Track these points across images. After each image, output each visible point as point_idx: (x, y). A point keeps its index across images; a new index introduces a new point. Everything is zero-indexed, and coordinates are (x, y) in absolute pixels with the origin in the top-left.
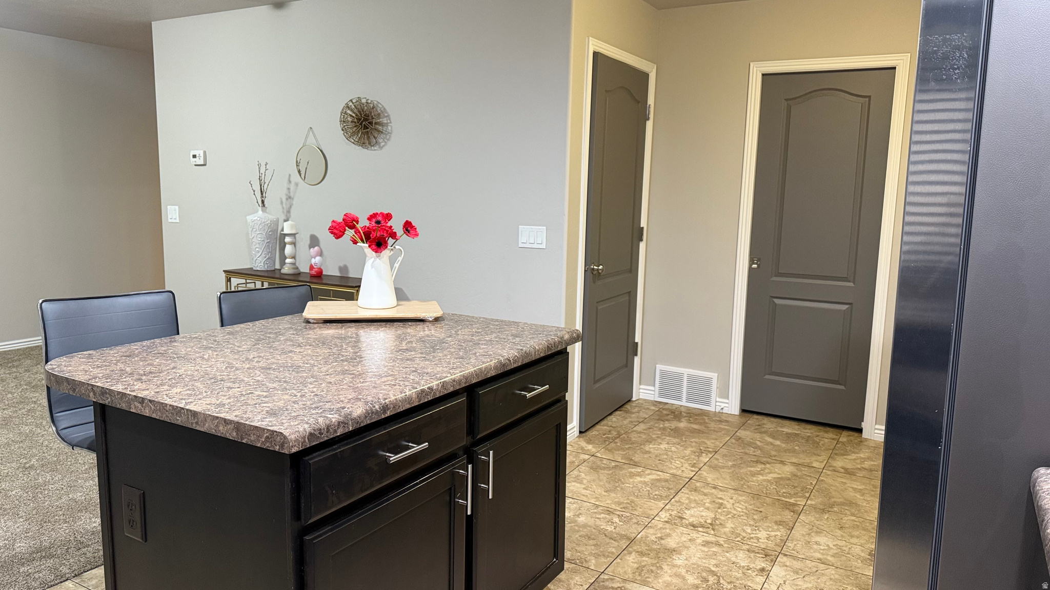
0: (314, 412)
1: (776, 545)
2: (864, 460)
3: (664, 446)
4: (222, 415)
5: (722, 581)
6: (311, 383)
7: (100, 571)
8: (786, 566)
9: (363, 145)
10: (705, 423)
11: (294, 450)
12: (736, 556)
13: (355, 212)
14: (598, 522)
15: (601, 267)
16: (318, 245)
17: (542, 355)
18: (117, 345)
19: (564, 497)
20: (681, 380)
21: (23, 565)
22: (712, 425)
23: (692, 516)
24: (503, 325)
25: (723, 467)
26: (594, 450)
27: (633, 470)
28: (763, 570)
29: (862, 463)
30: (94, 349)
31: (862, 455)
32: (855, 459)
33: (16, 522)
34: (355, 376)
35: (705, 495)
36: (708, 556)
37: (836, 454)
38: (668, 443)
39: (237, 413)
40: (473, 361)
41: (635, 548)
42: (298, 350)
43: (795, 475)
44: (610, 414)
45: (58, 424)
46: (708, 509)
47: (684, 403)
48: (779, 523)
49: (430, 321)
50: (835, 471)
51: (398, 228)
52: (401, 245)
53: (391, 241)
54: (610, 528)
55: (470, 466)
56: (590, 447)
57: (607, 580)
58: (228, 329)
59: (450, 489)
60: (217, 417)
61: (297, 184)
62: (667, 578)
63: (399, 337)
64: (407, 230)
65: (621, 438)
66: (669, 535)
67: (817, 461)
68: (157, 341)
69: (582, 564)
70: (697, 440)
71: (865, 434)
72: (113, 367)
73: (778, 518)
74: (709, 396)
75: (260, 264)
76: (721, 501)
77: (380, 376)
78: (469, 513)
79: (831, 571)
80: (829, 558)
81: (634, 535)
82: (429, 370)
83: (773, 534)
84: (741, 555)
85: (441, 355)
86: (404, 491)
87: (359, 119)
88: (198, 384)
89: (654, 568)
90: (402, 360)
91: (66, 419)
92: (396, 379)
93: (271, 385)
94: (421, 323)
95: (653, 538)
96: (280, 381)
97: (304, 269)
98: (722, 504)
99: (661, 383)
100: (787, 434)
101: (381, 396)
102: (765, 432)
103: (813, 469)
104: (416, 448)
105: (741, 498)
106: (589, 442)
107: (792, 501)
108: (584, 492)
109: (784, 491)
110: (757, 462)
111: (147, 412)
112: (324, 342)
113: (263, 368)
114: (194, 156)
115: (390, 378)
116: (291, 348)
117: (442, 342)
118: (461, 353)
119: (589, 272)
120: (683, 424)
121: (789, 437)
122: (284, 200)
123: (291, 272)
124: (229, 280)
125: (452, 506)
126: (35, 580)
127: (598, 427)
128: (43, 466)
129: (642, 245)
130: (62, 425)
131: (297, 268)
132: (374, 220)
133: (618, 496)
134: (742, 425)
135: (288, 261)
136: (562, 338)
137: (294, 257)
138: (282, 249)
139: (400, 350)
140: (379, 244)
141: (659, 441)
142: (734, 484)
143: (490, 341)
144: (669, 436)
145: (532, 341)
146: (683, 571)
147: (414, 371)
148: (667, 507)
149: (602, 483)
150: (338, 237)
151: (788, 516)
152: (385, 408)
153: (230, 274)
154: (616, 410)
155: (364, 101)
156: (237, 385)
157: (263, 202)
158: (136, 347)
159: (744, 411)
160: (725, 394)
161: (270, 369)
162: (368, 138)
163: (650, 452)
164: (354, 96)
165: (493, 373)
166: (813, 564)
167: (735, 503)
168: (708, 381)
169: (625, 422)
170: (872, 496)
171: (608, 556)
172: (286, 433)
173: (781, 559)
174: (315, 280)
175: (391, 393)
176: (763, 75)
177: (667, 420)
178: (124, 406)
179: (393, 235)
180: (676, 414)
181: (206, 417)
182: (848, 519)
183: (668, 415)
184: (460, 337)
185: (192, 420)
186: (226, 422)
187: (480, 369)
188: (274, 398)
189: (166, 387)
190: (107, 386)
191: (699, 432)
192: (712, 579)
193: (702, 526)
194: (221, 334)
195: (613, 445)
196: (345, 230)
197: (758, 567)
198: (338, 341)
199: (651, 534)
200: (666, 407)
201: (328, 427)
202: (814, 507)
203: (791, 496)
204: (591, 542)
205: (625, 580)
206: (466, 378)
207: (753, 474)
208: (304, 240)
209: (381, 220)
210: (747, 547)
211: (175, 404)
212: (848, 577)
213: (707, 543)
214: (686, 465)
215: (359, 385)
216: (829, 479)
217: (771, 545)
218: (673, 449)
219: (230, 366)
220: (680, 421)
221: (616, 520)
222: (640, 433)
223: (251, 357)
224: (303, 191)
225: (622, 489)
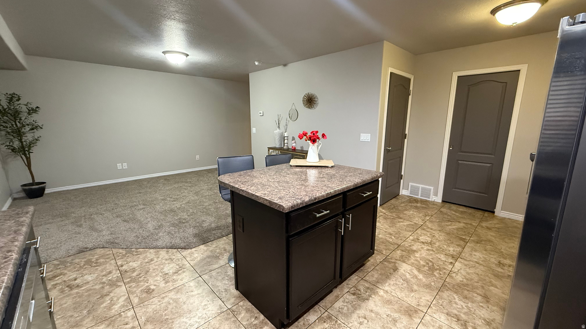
0: (293, 199)
1: (457, 254)
2: (495, 224)
3: (411, 212)
4: (265, 198)
5: (434, 265)
6: (292, 188)
7: (232, 235)
8: (462, 263)
9: (309, 108)
10: (427, 205)
11: (287, 211)
12: (440, 256)
13: (306, 131)
14: (386, 238)
15: (390, 148)
16: (294, 140)
17: (370, 181)
18: (237, 172)
19: (376, 228)
20: (419, 189)
21: (213, 231)
22: (430, 206)
23: (422, 239)
24: (356, 169)
25: (435, 222)
26: (385, 212)
27: (400, 220)
28: (451, 263)
29: (495, 225)
30: (231, 173)
31: (495, 222)
32: (491, 223)
33: (212, 218)
34: (306, 186)
35: (428, 231)
36: (428, 255)
37: (483, 221)
38: (413, 211)
39: (270, 197)
40: (345, 183)
41: (400, 248)
42: (288, 176)
43: (465, 227)
44: (391, 199)
45: (222, 194)
46: (429, 237)
47: (419, 197)
48: (458, 245)
49: (329, 167)
50: (482, 227)
51: (320, 136)
52: (321, 142)
53: (318, 140)
54: (391, 240)
55: (343, 219)
56: (383, 210)
57: (390, 259)
58: (268, 168)
59: (336, 226)
60: (264, 198)
61: (289, 121)
62: (412, 261)
63: (319, 172)
64: (323, 136)
65: (395, 208)
66: (413, 245)
67: (474, 222)
68: (248, 171)
69: (381, 252)
70: (424, 211)
71: (496, 214)
72: (236, 179)
73: (458, 243)
74: (430, 195)
75: (278, 146)
76: (434, 234)
77: (314, 187)
78: (342, 234)
79: (482, 267)
80: (480, 262)
81: (399, 244)
82: (330, 186)
83: (456, 249)
84: (442, 256)
85: (334, 180)
86: (321, 226)
87: (308, 100)
88: (259, 186)
89: (407, 257)
90: (321, 181)
91: (224, 192)
92: (319, 188)
93: (280, 188)
94: (327, 168)
95: (407, 245)
96: (282, 187)
97: (290, 147)
98: (434, 236)
99: (411, 189)
100: (461, 211)
101: (314, 194)
102: (452, 210)
103: (472, 226)
104: (326, 212)
105: (442, 234)
106: (383, 209)
107: (464, 237)
108: (381, 226)
109: (460, 233)
110: (449, 221)
111: (244, 194)
112: (296, 173)
113: (278, 182)
114: (260, 113)
115: (317, 188)
116: (286, 175)
117: (334, 175)
118: (341, 180)
119: (385, 150)
120: (419, 205)
121: (462, 212)
122: (285, 126)
123: (286, 148)
124: (269, 150)
125: (337, 232)
126: (216, 235)
127: (386, 204)
128: (219, 202)
129: (406, 140)
130: (223, 194)
131: (288, 147)
132: (312, 133)
133: (394, 229)
134: (442, 207)
135: (286, 145)
136: (377, 175)
137: (287, 144)
138: (284, 141)
139: (320, 177)
140: (314, 141)
141: (410, 210)
142: (440, 229)
143: (351, 175)
144: (414, 209)
145: (366, 176)
146: (419, 259)
147: (325, 186)
148: (413, 235)
149: (387, 224)
150: (301, 139)
151: (462, 243)
152: (315, 199)
153: (269, 148)
154: (393, 198)
155: (310, 94)
156: (270, 187)
157: (279, 126)
158: (242, 173)
159: (443, 201)
160: (436, 194)
161: (279, 182)
162: (311, 105)
163: (406, 214)
164: (307, 92)
165: (352, 188)
166: (473, 263)
167: (441, 236)
168: (430, 190)
169: (397, 202)
170: (499, 239)
171: (390, 250)
172: (284, 206)
173: (459, 259)
174: (293, 151)
175: (317, 194)
176: (458, 77)
177: (413, 203)
178: (238, 192)
179: (319, 138)
180: (416, 201)
181: (261, 198)
182: (488, 247)
183: (413, 201)
184: (340, 173)
185: (256, 198)
186: (266, 200)
187: (348, 186)
188: (281, 193)
189: (250, 187)
190: (233, 185)
191: (425, 208)
192: (430, 264)
193: (427, 243)
194: (266, 169)
195: (392, 210)
196: (303, 137)
197: (450, 261)
198: (300, 173)
199: (406, 244)
200: (413, 198)
201: (297, 204)
202: (473, 241)
203: (463, 235)
204: (384, 244)
205: (396, 260)
206: (343, 189)
207: (447, 225)
208: (290, 138)
209: (314, 133)
210: (445, 253)
211: (252, 193)
212: (489, 270)
213: (428, 250)
214: (420, 220)
215: (307, 190)
216: (480, 230)
217: (455, 253)
218: (415, 213)
219: (268, 180)
220: (418, 203)
221: (393, 237)
222: (402, 207)
223: (274, 178)
224: (291, 123)
225: (395, 226)
